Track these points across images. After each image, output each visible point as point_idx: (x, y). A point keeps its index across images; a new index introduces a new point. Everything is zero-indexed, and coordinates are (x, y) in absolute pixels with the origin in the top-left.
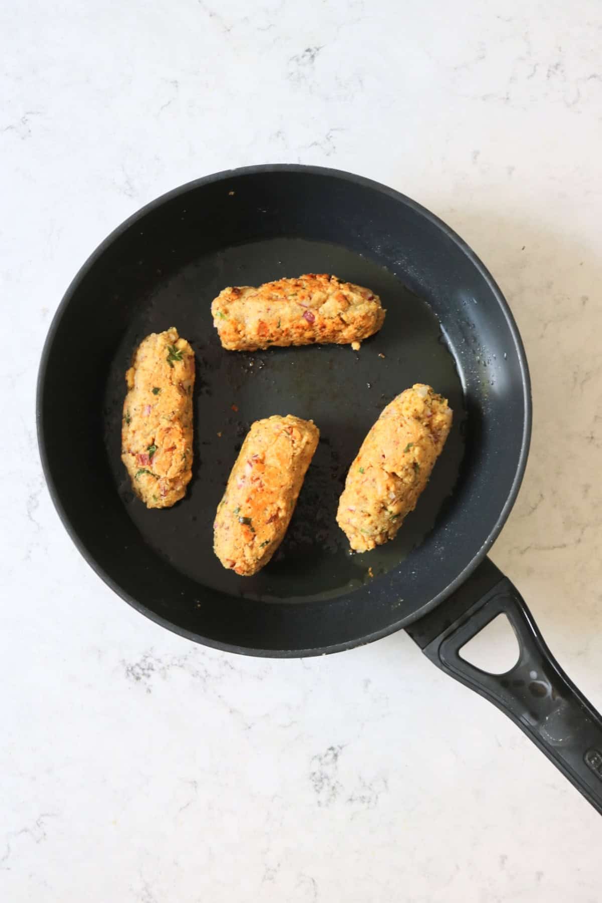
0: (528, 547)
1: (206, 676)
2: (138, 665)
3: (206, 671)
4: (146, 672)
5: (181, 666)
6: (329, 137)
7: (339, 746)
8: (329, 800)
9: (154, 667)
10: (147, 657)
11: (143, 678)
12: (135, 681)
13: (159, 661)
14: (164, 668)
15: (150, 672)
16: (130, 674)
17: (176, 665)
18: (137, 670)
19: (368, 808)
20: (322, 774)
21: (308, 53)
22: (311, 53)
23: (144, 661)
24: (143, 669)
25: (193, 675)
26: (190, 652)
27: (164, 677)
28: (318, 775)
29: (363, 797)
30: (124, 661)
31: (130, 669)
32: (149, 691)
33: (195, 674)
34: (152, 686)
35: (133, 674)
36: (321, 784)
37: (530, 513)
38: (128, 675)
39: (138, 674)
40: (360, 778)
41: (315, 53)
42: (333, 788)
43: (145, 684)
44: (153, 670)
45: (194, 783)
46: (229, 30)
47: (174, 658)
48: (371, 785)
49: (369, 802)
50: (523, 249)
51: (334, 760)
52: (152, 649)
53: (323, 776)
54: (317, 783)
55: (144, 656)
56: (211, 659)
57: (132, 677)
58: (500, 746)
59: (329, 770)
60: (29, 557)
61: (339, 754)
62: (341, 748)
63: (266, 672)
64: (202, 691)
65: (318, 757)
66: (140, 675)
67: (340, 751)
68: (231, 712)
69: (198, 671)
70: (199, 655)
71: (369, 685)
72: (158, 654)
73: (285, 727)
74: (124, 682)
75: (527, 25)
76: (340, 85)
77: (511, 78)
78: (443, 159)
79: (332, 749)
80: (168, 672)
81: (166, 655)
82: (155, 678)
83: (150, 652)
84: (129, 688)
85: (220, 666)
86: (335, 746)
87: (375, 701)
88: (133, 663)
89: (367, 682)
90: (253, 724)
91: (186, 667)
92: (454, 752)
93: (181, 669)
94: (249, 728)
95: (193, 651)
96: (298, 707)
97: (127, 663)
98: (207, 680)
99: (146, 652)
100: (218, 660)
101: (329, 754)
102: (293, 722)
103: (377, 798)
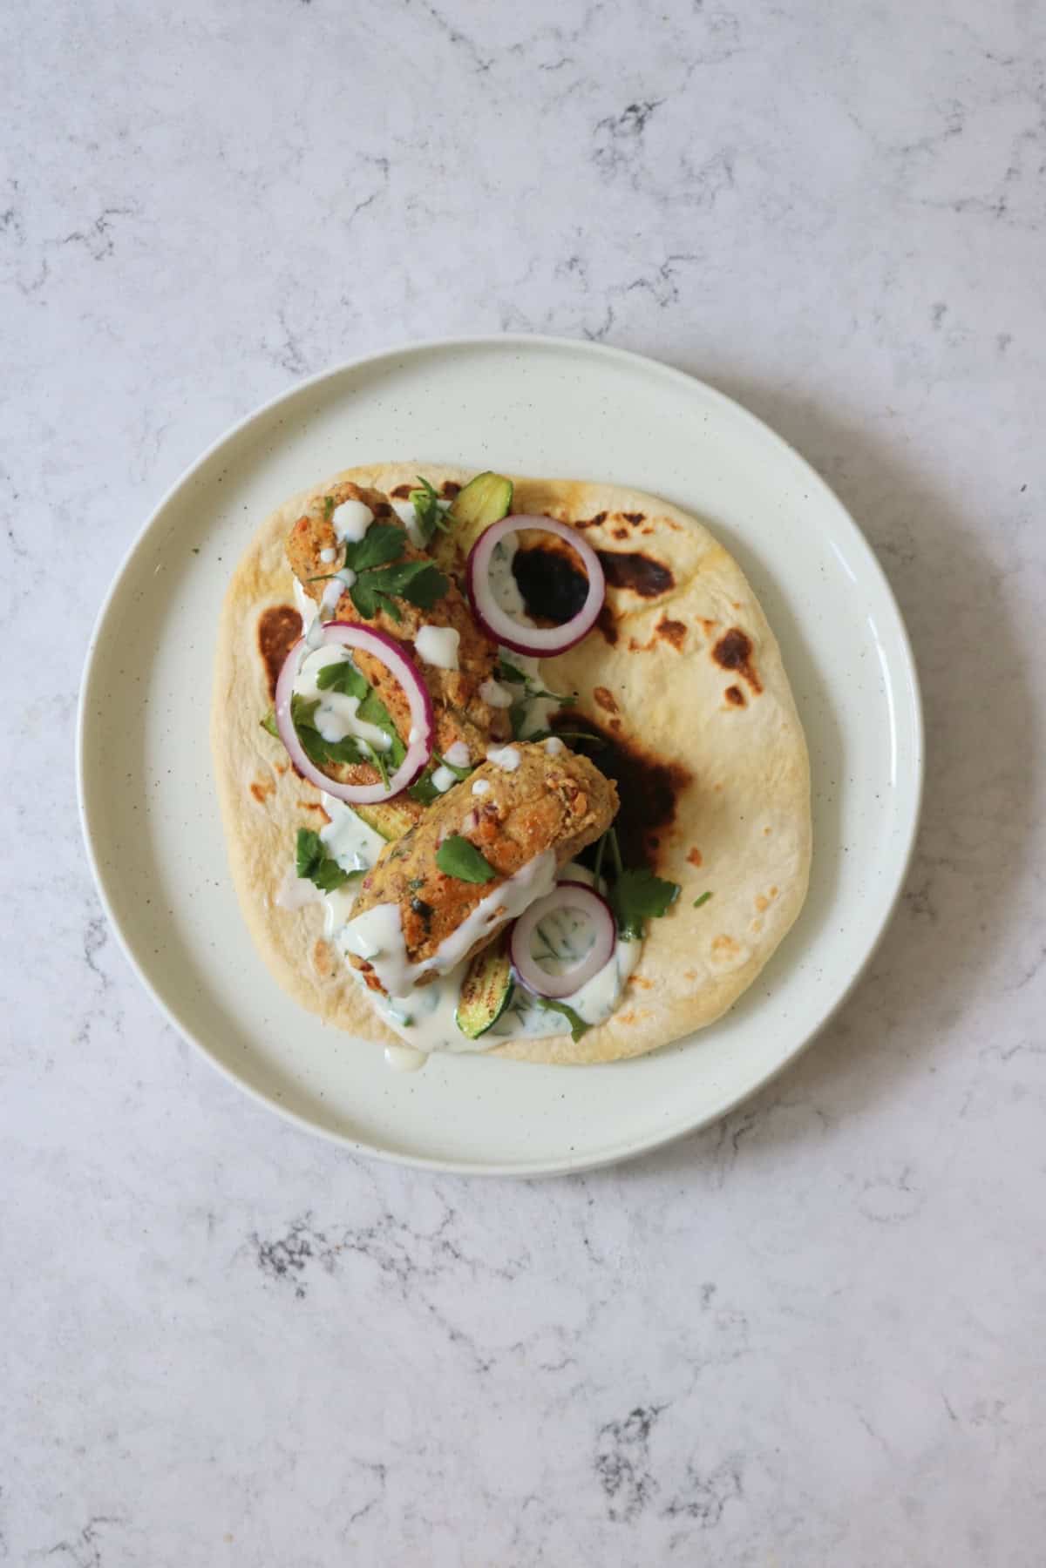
0: (1019, 1047)
1: (409, 1269)
2: (281, 1244)
3: (408, 1259)
4: (296, 1257)
5: (363, 1249)
6: (665, 270)
7: (652, 1409)
8: (630, 1509)
9: (313, 1249)
10: (299, 1230)
11: (291, 1269)
12: (276, 1273)
13: (322, 1238)
14: (330, 1252)
15: (304, 1258)
16: (267, 1261)
17: (353, 1246)
18: (280, 1253)
19: (704, 1526)
20: (619, 1459)
21: (631, 114)
22: (638, 114)
23: (294, 1236)
24: (291, 1253)
25: (384, 1267)
26: (380, 1224)
27: (330, 1268)
28: (611, 1460)
29: (695, 1506)
30: (255, 1235)
31: (266, 1250)
32: (301, 1293)
33: (388, 1265)
34: (306, 1284)
35: (273, 1261)
36: (617, 1478)
37: (1021, 985)
38: (263, 1262)
39: (281, 1261)
40: (690, 1470)
41: (643, 116)
42: (640, 1486)
43: (295, 1279)
44: (309, 1254)
45: (381, 1470)
46: (486, 68)
47: (350, 1233)
48: (710, 1482)
49: (705, 1515)
50: (1023, 489)
51: (643, 1435)
52: (308, 1214)
53: (621, 1464)
54: (610, 1477)
55: (294, 1228)
56: (417, 1237)
57: (270, 1268)
58: (953, 1417)
59: (632, 1453)
60: (86, 1036)
61: (651, 1423)
62: (656, 1412)
63: (519, 1265)
64: (400, 1296)
65: (613, 1428)
66: (286, 1263)
67: (654, 1416)
68: (452, 1337)
69: (393, 1260)
70: (397, 1230)
71: (713, 1297)
72: (319, 1225)
73: (552, 1369)
74: (255, 1276)
75: (1041, 73)
76: (690, 175)
77: (1010, 171)
78: (879, 318)
79: (639, 1413)
80: (338, 1259)
81: (335, 1227)
82: (313, 1270)
83: (305, 1221)
84: (265, 1287)
85: (434, 1251)
86: (645, 1408)
87: (722, 1327)
88: (274, 1240)
89: (709, 1290)
90: (493, 1361)
91: (370, 1250)
92: (868, 1427)
93: (362, 1255)
94: (486, 1368)
95: (385, 1222)
96: (578, 1333)
97: (261, 1240)
98: (408, 1276)
99: (298, 1221)
100: (431, 1239)
101: (634, 1423)
102: (567, 1361)
103: (721, 1508)
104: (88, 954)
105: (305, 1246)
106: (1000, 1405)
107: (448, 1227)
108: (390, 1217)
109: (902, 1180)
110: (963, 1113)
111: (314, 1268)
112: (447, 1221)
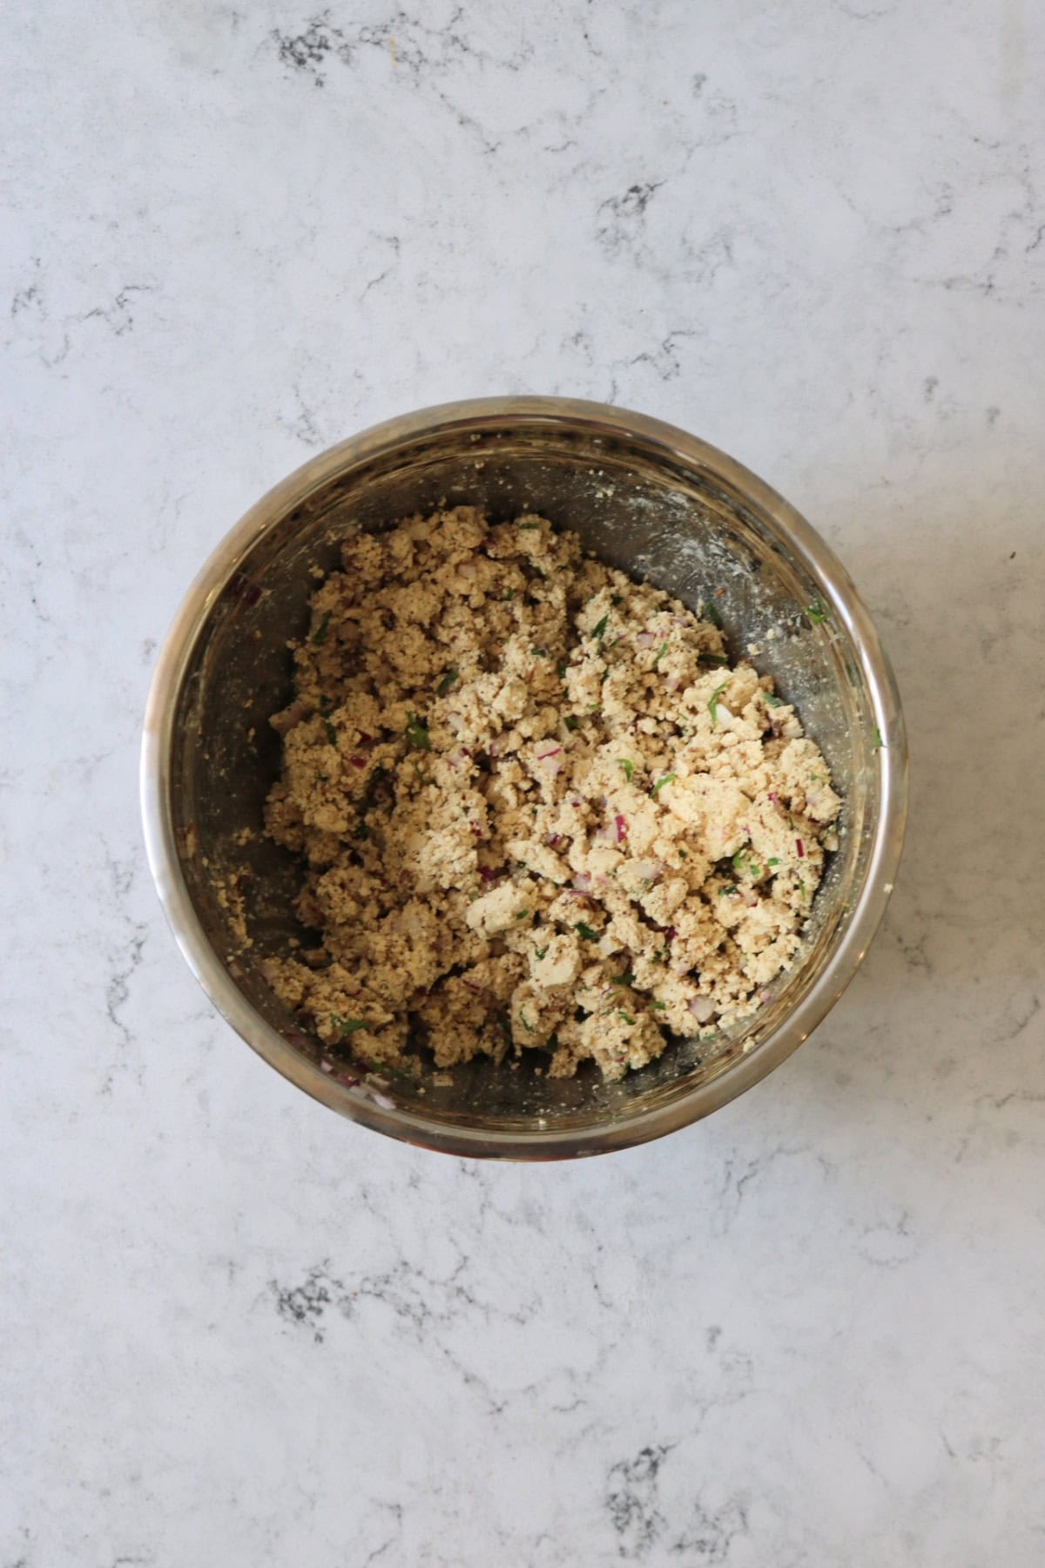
0: (1011, 1095)
1: (424, 1315)
2: (300, 1290)
3: (423, 1305)
4: (315, 1303)
5: (379, 1295)
6: (667, 345)
7: (661, 1448)
8: (640, 1546)
9: (330, 1295)
10: (316, 1277)
11: (310, 1315)
12: (295, 1319)
13: (339, 1284)
14: (347, 1298)
15: (322, 1304)
16: (286, 1307)
17: (369, 1292)
18: (299, 1300)
19: (711, 1562)
20: (628, 1498)
21: (634, 195)
22: (640, 195)
23: (312, 1283)
24: (310, 1299)
25: (400, 1312)
26: (395, 1270)
27: (348, 1314)
28: (621, 1499)
29: (702, 1542)
30: (275, 1282)
31: (286, 1297)
32: (319, 1338)
33: (404, 1310)
34: (324, 1329)
35: (291, 1307)
36: (626, 1516)
37: (1014, 1034)
38: (282, 1308)
39: (300, 1307)
40: (698, 1507)
41: (646, 196)
42: (649, 1524)
43: (313, 1325)
44: (327, 1300)
45: (397, 1509)
46: (493, 150)
47: (366, 1279)
48: (717, 1519)
49: (712, 1551)
50: (1012, 557)
51: (651, 1473)
52: (326, 1262)
53: (630, 1502)
54: (620, 1514)
55: (312, 1275)
56: (432, 1283)
57: (289, 1314)
58: (951, 1454)
59: (641, 1491)
60: (108, 1089)
61: (660, 1462)
62: (664, 1451)
63: (531, 1310)
64: (416, 1341)
65: (622, 1467)
66: (304, 1309)
67: (662, 1455)
68: (467, 1380)
69: (408, 1306)
70: (412, 1276)
71: (719, 1339)
72: (337, 1272)
73: (563, 1410)
74: (274, 1321)
75: (1026, 156)
76: (691, 253)
77: (998, 250)
78: (873, 391)
79: (647, 1452)
80: (355, 1305)
81: (352, 1274)
82: (331, 1316)
83: (323, 1268)
84: (284, 1333)
85: (449, 1297)
86: (653, 1447)
87: (728, 1368)
88: (292, 1287)
89: (715, 1333)
90: (506, 1403)
91: (386, 1296)
92: (869, 1463)
93: (379, 1301)
94: (499, 1410)
95: (401, 1268)
96: (589, 1375)
97: (281, 1286)
98: (424, 1322)
99: (316, 1267)
100: (445, 1285)
101: (643, 1462)
102: (578, 1402)
103: (727, 1544)
104: (111, 1009)
105: (323, 1292)
106: (995, 1441)
107: (463, 1274)
108: (405, 1264)
109: (900, 1225)
110: (958, 1159)
111: (331, 1313)
112: (461, 1267)
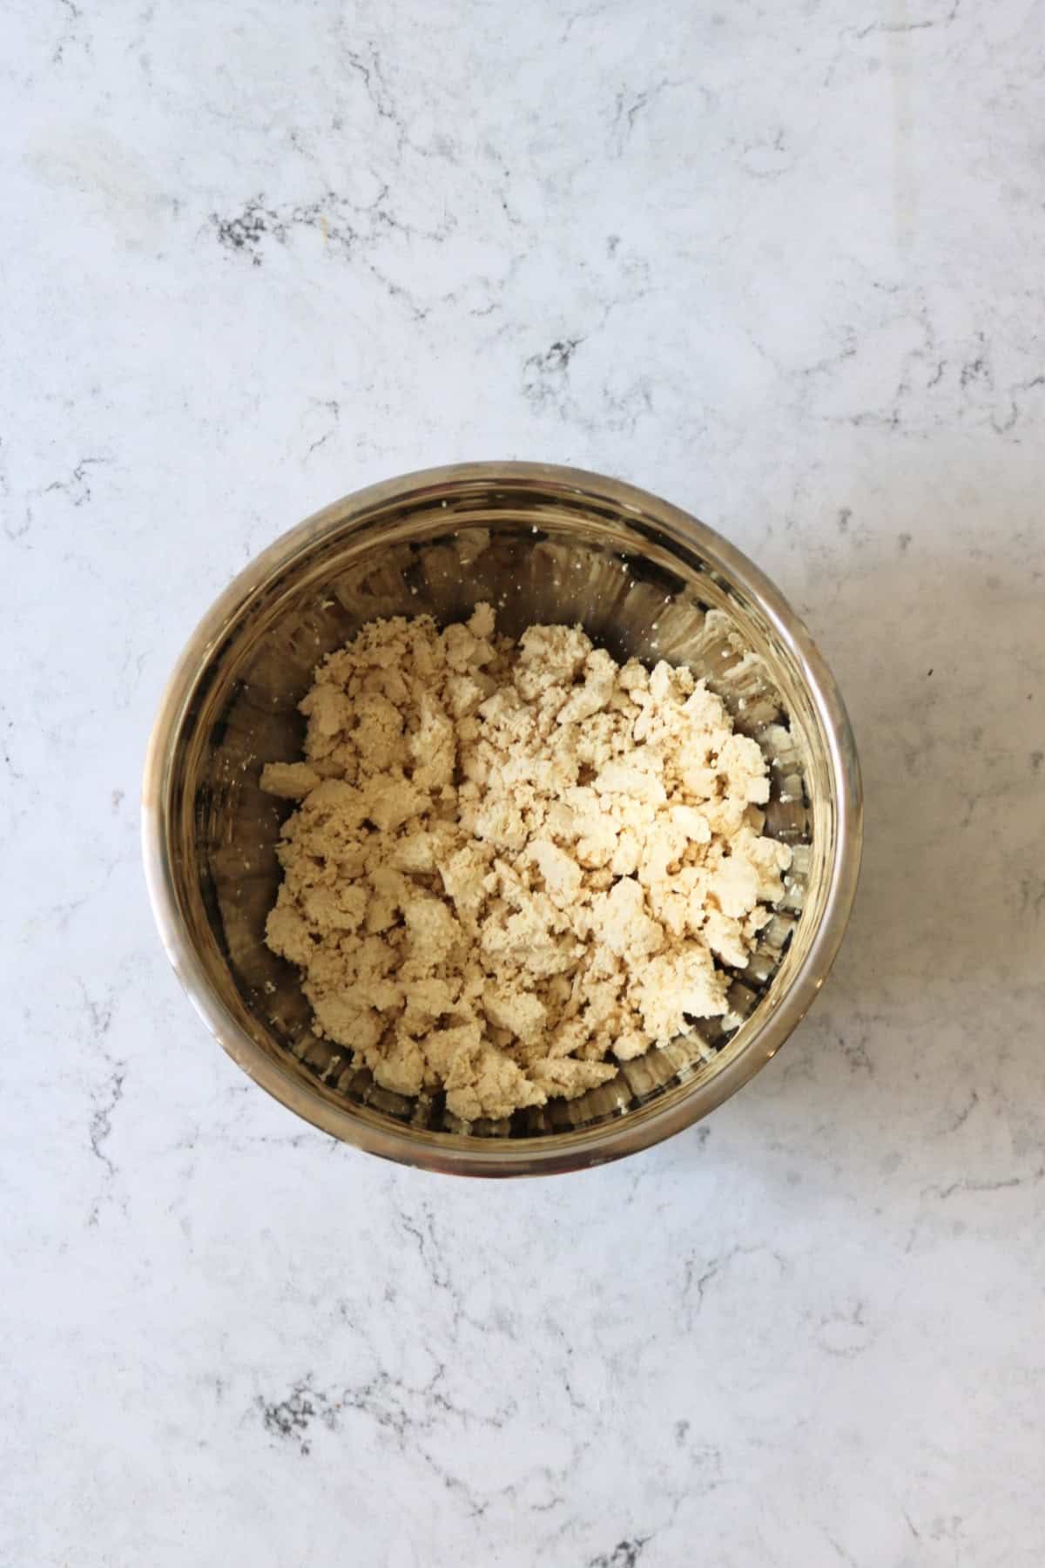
0: (955, 1186)
1: (404, 1423)
2: (285, 1405)
3: (403, 1413)
4: (300, 1417)
5: (361, 1406)
7: (637, 1541)
9: (315, 1408)
10: (300, 1391)
11: (295, 1428)
12: (281, 1433)
13: (322, 1397)
14: (330, 1410)
15: (307, 1417)
16: (272, 1421)
17: (352, 1404)
18: (285, 1414)
21: (557, 352)
22: (563, 351)
23: (297, 1397)
24: (295, 1413)
25: (382, 1422)
26: (375, 1381)
27: (332, 1426)
30: (261, 1398)
31: (272, 1412)
32: (305, 1450)
33: (385, 1420)
34: (310, 1441)
35: (278, 1422)
37: (955, 1127)
38: (268, 1423)
39: (286, 1421)
41: (568, 352)
43: (299, 1437)
44: (311, 1413)
46: (423, 316)
47: (348, 1391)
50: (930, 673)
51: (628, 1566)
52: (309, 1376)
55: (296, 1389)
56: (411, 1391)
57: (276, 1428)
58: (915, 1533)
60: (95, 1220)
61: (636, 1554)
62: (640, 1544)
63: (507, 1413)
64: (398, 1448)
65: (600, 1561)
66: (290, 1423)
67: (638, 1549)
68: (448, 1484)
69: (389, 1415)
70: (391, 1387)
71: (687, 1434)
72: (319, 1385)
73: (542, 1509)
74: (261, 1436)
75: (923, 298)
76: (612, 402)
77: (901, 387)
78: (790, 524)
79: (624, 1546)
80: (338, 1416)
81: (334, 1386)
82: (316, 1428)
83: (306, 1383)
84: (271, 1446)
85: (428, 1404)
86: (630, 1540)
87: (697, 1460)
88: (278, 1402)
89: (683, 1427)
90: (486, 1504)
91: (368, 1406)
92: (837, 1547)
93: (361, 1411)
94: (481, 1512)
95: (380, 1380)
96: (565, 1474)
97: (267, 1401)
98: (405, 1429)
99: (299, 1383)
100: (424, 1393)
101: (621, 1555)
102: (555, 1501)
104: (94, 1143)
105: (307, 1406)
106: (957, 1520)
107: (439, 1382)
108: (385, 1375)
109: (856, 1315)
110: (908, 1249)
111: (316, 1426)
112: (438, 1376)
